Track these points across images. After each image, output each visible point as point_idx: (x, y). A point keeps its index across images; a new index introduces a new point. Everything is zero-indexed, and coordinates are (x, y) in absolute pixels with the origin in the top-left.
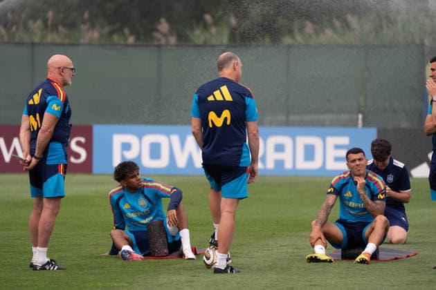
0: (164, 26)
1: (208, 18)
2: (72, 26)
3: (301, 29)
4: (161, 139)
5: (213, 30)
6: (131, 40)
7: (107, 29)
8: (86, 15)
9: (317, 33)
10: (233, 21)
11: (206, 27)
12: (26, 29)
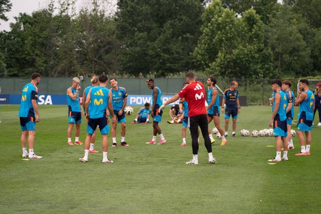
0: (141, 74)
1: (150, 72)
2: (122, 74)
3: (170, 75)
4: (140, 98)
5: (152, 75)
6: (134, 77)
7: (129, 75)
8: (125, 72)
9: (173, 76)
10: (155, 73)
11: (150, 74)
12: (112, 75)
